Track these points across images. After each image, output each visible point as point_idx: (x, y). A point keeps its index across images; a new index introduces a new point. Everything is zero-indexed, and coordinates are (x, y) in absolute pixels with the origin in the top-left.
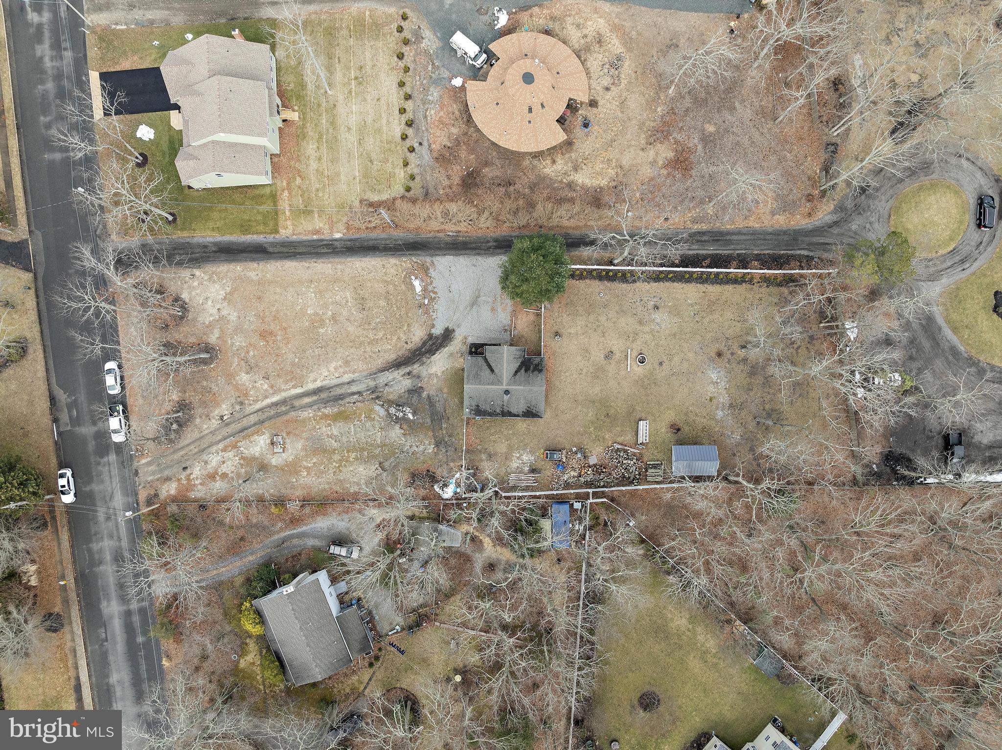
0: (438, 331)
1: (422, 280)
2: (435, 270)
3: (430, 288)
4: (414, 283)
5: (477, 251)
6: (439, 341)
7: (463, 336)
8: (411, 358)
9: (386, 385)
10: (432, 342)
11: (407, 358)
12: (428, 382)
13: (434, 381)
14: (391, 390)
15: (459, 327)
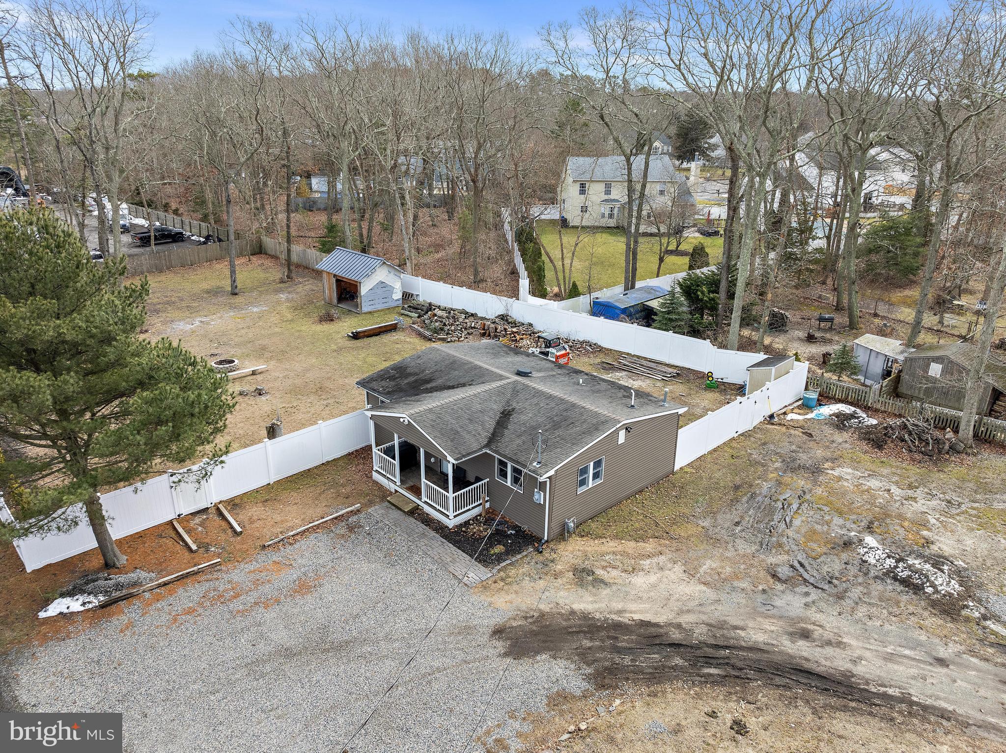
0: (557, 673)
6: (587, 643)
7: (485, 598)
8: (760, 671)
9: (941, 662)
10: (617, 660)
11: (778, 680)
12: (736, 576)
13: (714, 565)
14: (923, 638)
15: (467, 630)
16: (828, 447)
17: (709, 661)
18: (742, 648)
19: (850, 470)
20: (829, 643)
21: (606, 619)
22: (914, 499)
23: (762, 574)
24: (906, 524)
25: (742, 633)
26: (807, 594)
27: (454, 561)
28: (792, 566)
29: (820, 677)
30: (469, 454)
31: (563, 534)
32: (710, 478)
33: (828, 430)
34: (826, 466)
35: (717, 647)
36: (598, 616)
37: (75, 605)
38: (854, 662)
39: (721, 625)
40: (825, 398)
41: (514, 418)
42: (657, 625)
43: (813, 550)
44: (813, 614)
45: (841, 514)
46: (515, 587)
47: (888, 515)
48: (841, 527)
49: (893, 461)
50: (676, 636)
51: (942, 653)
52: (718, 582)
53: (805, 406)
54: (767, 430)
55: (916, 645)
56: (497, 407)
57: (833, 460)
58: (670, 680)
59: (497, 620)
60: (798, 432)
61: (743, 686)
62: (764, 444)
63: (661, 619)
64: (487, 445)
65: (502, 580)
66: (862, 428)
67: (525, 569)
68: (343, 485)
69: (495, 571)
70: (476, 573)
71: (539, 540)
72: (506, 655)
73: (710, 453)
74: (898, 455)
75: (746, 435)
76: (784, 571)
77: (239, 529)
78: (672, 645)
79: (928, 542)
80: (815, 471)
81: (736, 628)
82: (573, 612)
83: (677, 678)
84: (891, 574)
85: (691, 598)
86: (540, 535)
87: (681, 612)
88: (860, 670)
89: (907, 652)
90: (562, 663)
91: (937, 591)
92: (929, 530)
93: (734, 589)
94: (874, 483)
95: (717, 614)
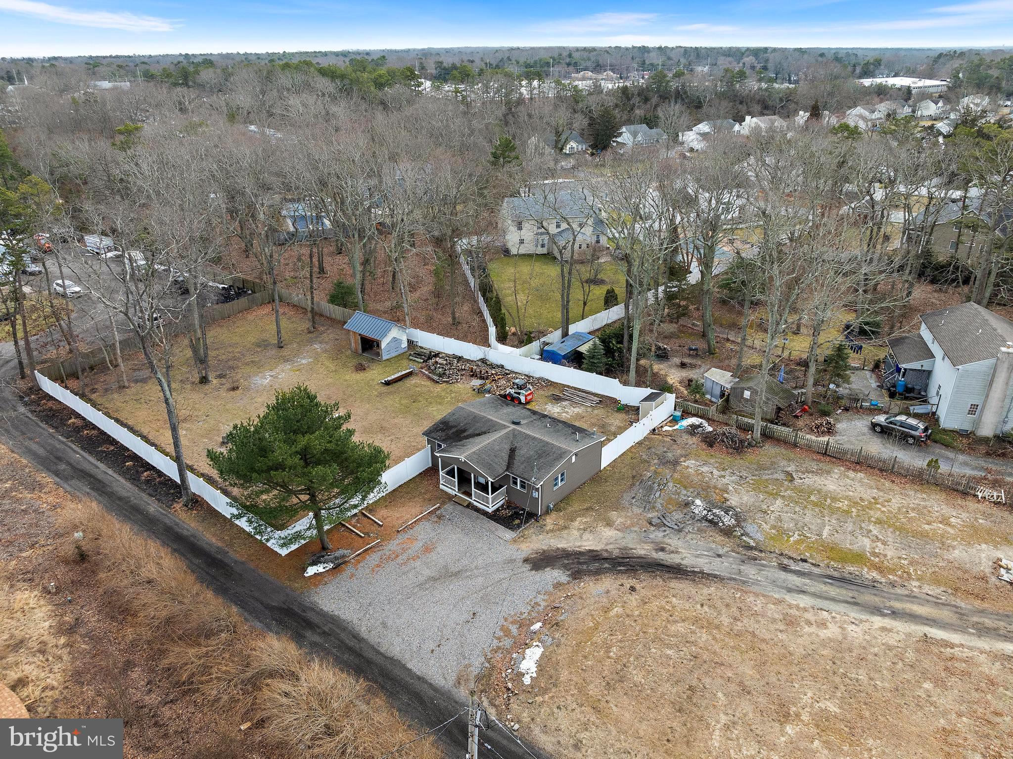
0: (555, 575)
1: (513, 665)
2: (470, 665)
3: (507, 643)
4: (534, 669)
5: (352, 643)
6: (566, 562)
7: (515, 546)
8: (642, 566)
9: (719, 556)
10: (580, 567)
11: (649, 570)
12: (632, 525)
13: (622, 521)
14: (714, 546)
15: (512, 561)
16: (684, 448)
17: (620, 564)
18: (634, 558)
19: (694, 462)
20: (672, 552)
21: (574, 551)
22: (724, 477)
23: (645, 522)
24: (717, 491)
25: (634, 551)
26: (665, 531)
27: (496, 530)
28: (659, 518)
29: (667, 566)
30: (499, 476)
31: (548, 511)
32: (620, 472)
33: (686, 437)
34: (681, 460)
35: (623, 558)
36: (569, 549)
37: (320, 568)
38: (682, 559)
39: (625, 548)
40: (686, 414)
41: (517, 453)
42: (597, 551)
43: (669, 509)
44: (667, 540)
45: (685, 488)
46: (529, 540)
47: (709, 487)
48: (685, 495)
49: (718, 454)
50: (605, 555)
51: (721, 552)
52: (624, 529)
53: (674, 420)
54: (652, 439)
55: (710, 549)
56: (507, 447)
57: (686, 456)
58: (604, 573)
59: (524, 555)
60: (668, 439)
61: (634, 573)
62: (649, 448)
63: (598, 548)
64: (507, 470)
65: (522, 537)
66: (704, 434)
67: (532, 530)
68: (425, 493)
69: (518, 533)
70: (509, 535)
71: (536, 515)
72: (531, 570)
73: (620, 457)
74: (721, 450)
75: (640, 443)
76: (655, 521)
77: (381, 524)
78: (603, 559)
79: (726, 500)
80: (675, 463)
81: (632, 549)
82: (558, 549)
83: (607, 572)
84: (705, 518)
85: (611, 537)
86: (536, 513)
87: (607, 544)
88: (684, 562)
89: (706, 553)
90: (557, 571)
91: (724, 525)
92: (728, 493)
93: (631, 531)
94: (705, 469)
95: (623, 543)
